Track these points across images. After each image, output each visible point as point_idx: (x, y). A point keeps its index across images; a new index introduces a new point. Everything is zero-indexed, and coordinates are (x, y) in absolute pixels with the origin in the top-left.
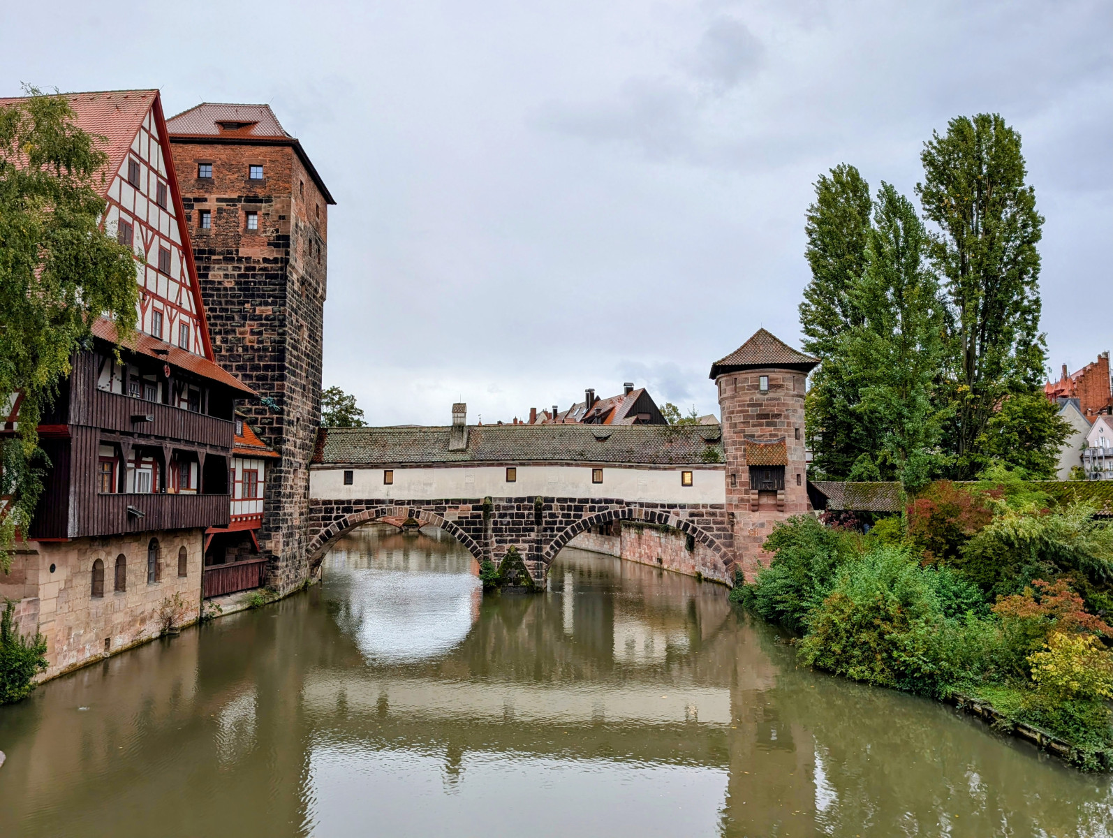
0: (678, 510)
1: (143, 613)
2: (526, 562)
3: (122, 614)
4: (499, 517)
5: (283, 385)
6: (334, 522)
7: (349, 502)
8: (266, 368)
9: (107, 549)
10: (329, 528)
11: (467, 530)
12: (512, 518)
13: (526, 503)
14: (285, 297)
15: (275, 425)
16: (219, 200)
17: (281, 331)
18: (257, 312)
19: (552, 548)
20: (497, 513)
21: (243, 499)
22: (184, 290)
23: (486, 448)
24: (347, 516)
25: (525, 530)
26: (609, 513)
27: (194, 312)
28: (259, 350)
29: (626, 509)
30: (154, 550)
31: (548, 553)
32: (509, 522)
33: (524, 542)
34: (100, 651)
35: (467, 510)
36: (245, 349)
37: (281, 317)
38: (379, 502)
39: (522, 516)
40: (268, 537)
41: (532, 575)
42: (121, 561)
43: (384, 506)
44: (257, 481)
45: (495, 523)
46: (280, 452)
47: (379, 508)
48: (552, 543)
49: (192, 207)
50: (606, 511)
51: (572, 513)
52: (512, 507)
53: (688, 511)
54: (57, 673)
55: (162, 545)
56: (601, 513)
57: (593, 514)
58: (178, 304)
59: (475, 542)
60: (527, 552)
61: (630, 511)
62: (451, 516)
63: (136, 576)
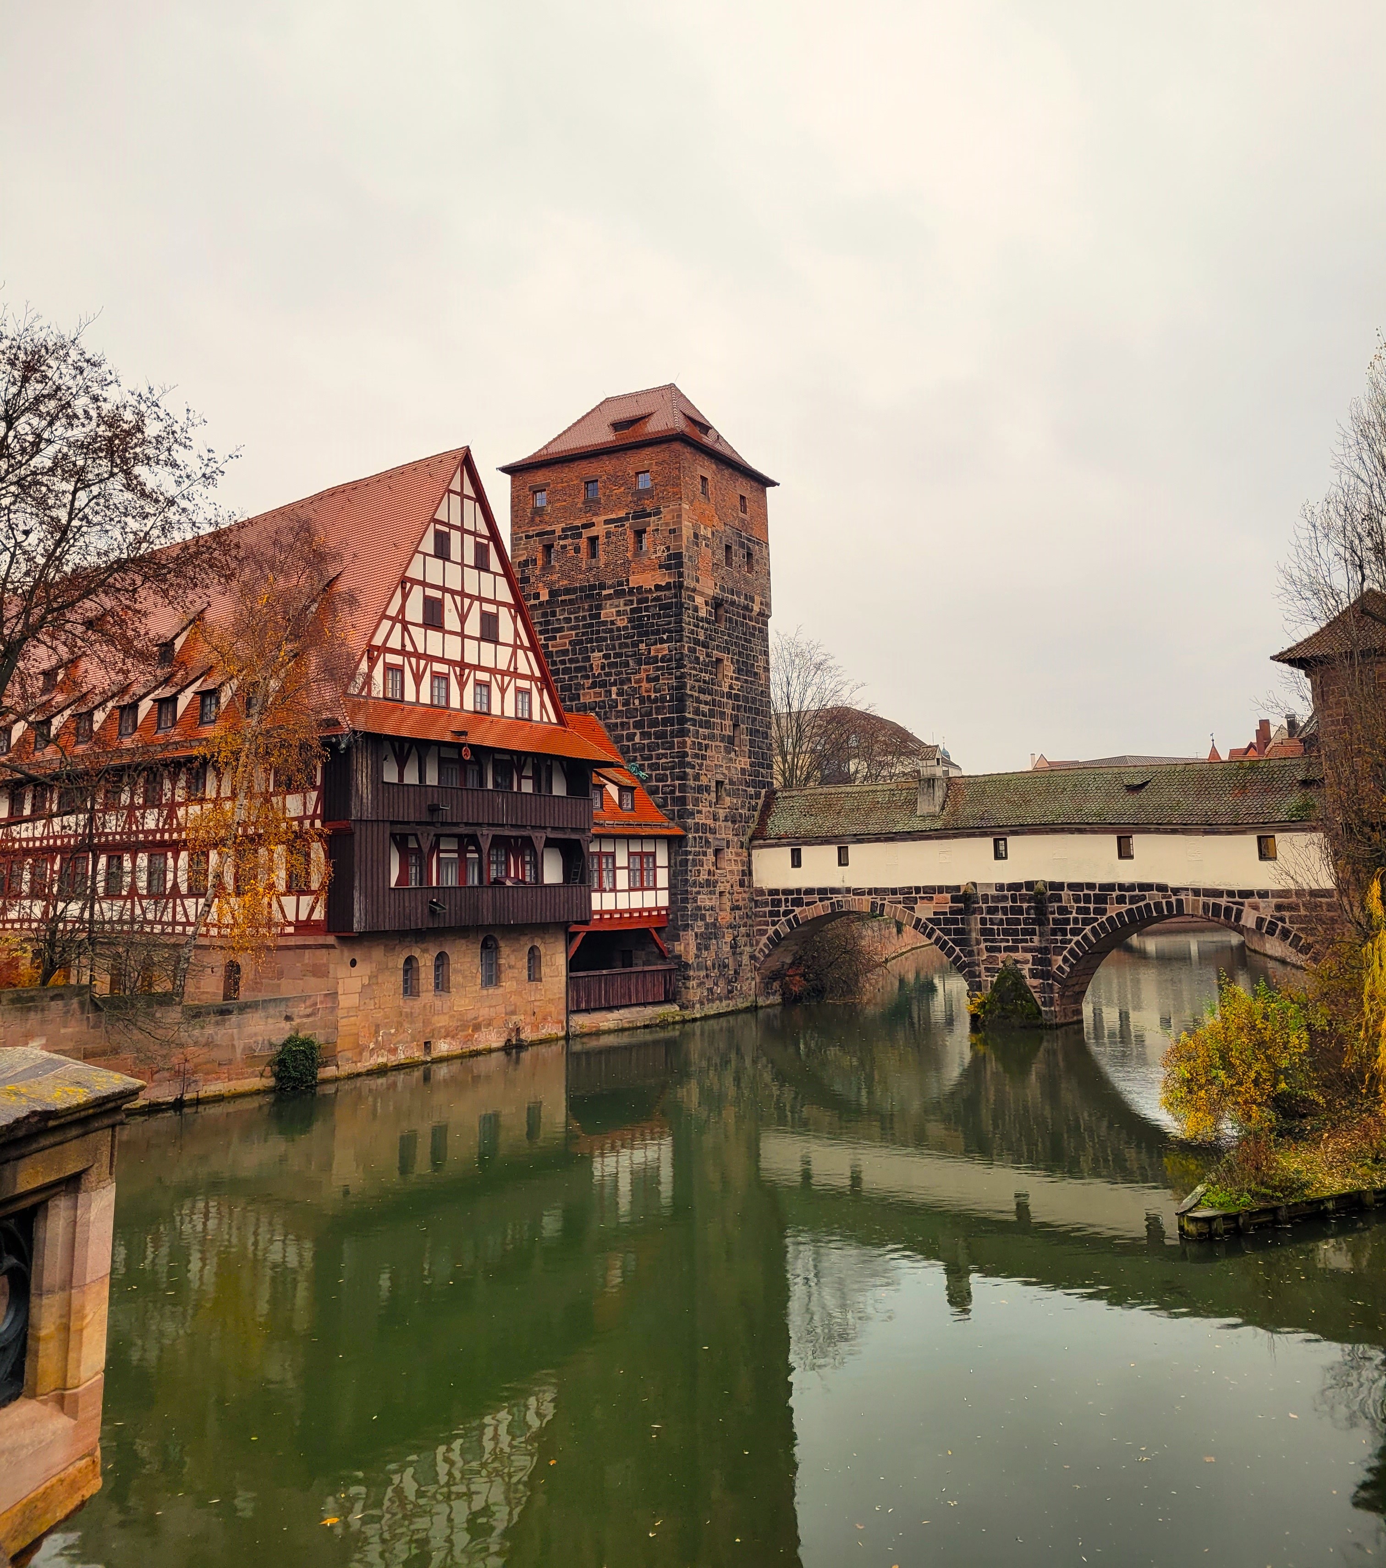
0: (1256, 900)
1: (475, 1018)
2: (1030, 982)
3: (447, 1017)
4: (988, 913)
5: (685, 742)
6: (783, 919)
7: (798, 891)
8: (665, 722)
9: (424, 946)
10: (777, 927)
11: (947, 932)
12: (1005, 914)
13: (1024, 891)
14: (682, 630)
15: (677, 794)
16: (607, 522)
17: (678, 674)
18: (652, 653)
19: (1065, 960)
20: (984, 906)
21: (631, 890)
22: (520, 652)
23: (969, 812)
24: (797, 910)
25: (1025, 932)
26: (1148, 906)
27: (537, 674)
28: (656, 700)
29: (1173, 899)
30: (489, 948)
31: (1060, 968)
32: (1002, 920)
33: (1025, 950)
34: (418, 1054)
35: (945, 905)
36: (642, 700)
37: (678, 657)
38: (834, 891)
39: (1020, 911)
40: (677, 938)
41: (1039, 1003)
42: (441, 960)
43: (839, 897)
44: (655, 867)
45: (983, 921)
46: (686, 828)
47: (834, 900)
48: (1065, 953)
49: (580, 535)
50: (1142, 904)
51: (1092, 906)
52: (1005, 898)
53: (1273, 901)
54: (364, 1070)
55: (502, 944)
56: (1134, 906)
57: (1124, 908)
58: (512, 669)
59: (957, 949)
60: (1030, 966)
61: (1180, 902)
62: (924, 911)
63: (465, 977)
